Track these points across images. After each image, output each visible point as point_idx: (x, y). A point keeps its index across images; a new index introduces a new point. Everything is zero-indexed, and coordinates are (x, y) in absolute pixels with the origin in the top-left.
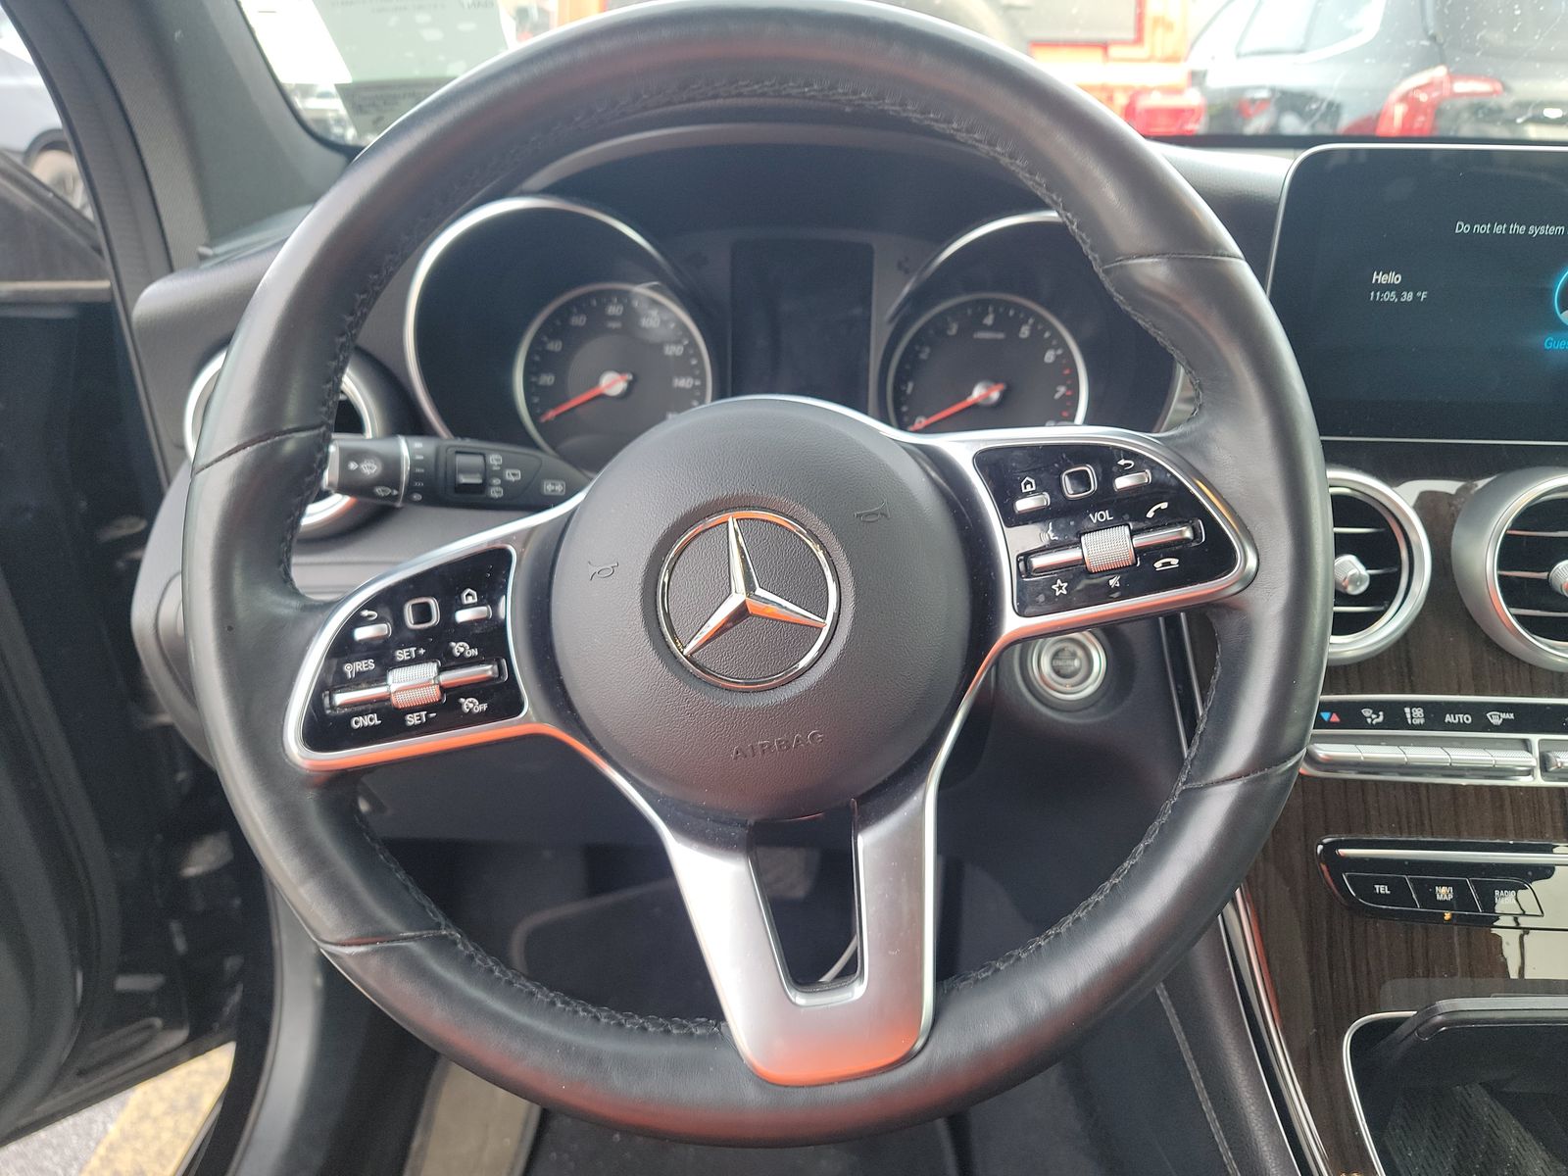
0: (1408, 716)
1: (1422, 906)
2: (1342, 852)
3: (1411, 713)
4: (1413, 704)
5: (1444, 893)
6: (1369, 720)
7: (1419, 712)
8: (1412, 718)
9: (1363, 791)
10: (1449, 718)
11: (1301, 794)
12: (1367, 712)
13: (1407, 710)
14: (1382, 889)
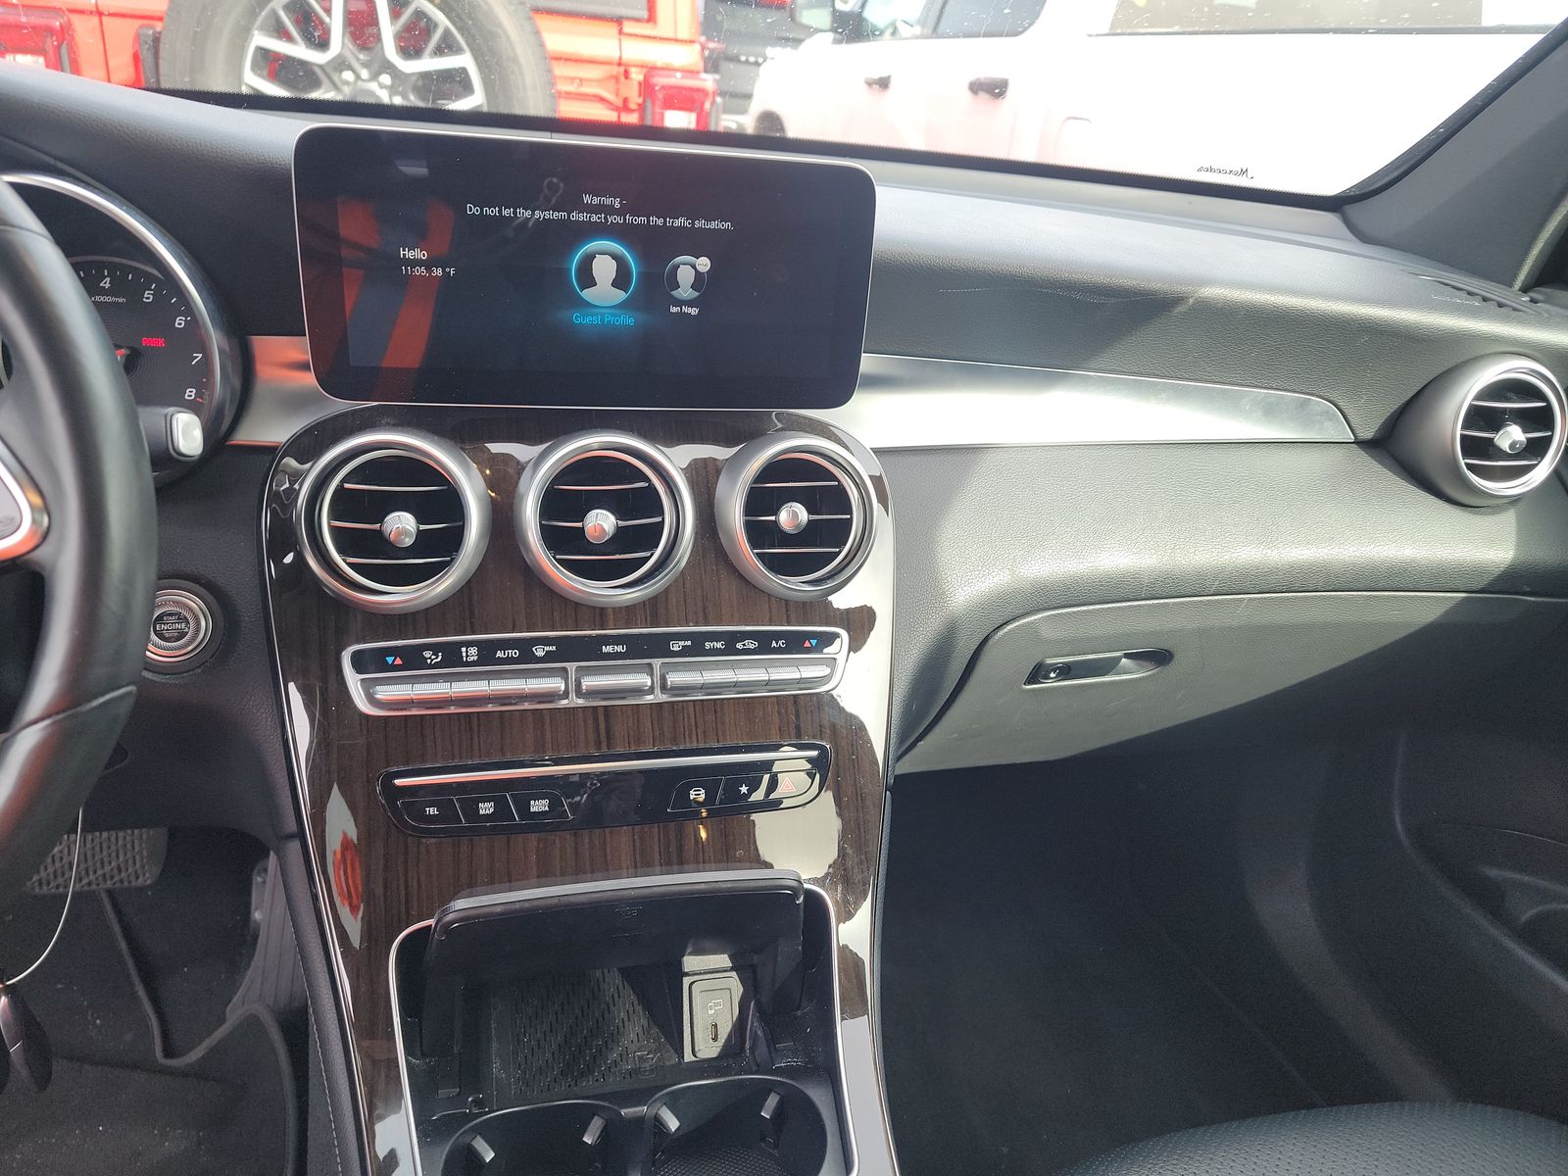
0: (464, 654)
1: (467, 821)
2: (398, 782)
3: (467, 652)
4: (468, 644)
5: (486, 808)
6: (429, 661)
7: (473, 651)
8: (467, 656)
9: (422, 726)
10: (499, 654)
11: (365, 732)
12: (427, 654)
13: (464, 649)
14: (432, 811)
